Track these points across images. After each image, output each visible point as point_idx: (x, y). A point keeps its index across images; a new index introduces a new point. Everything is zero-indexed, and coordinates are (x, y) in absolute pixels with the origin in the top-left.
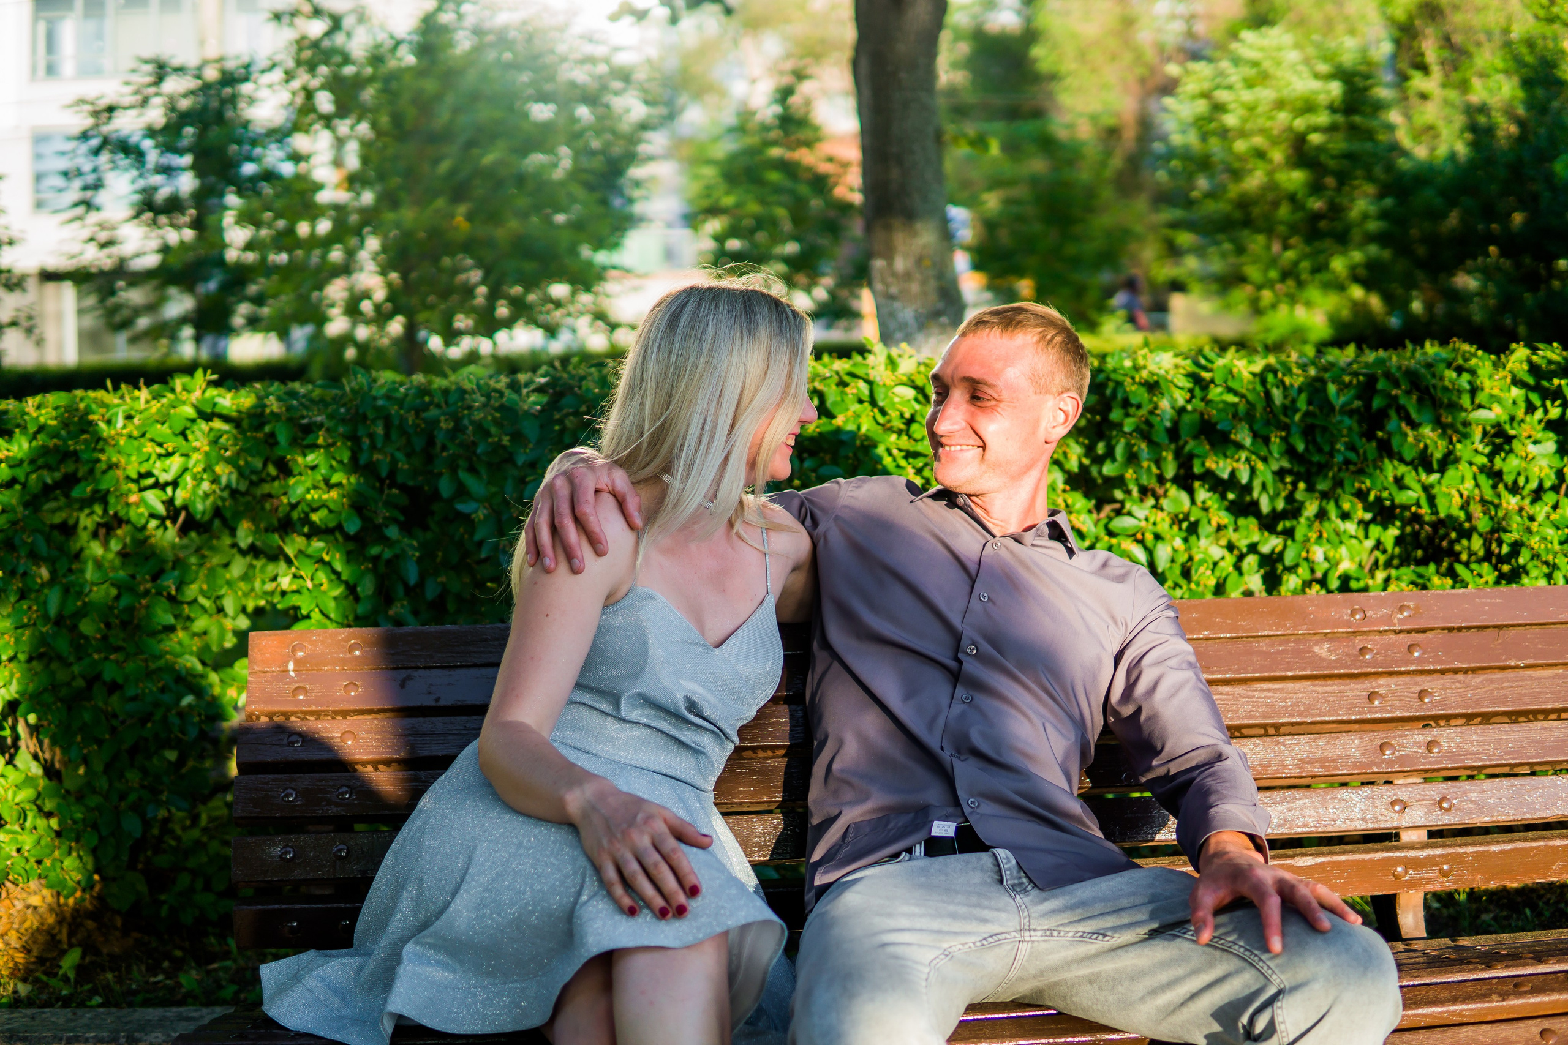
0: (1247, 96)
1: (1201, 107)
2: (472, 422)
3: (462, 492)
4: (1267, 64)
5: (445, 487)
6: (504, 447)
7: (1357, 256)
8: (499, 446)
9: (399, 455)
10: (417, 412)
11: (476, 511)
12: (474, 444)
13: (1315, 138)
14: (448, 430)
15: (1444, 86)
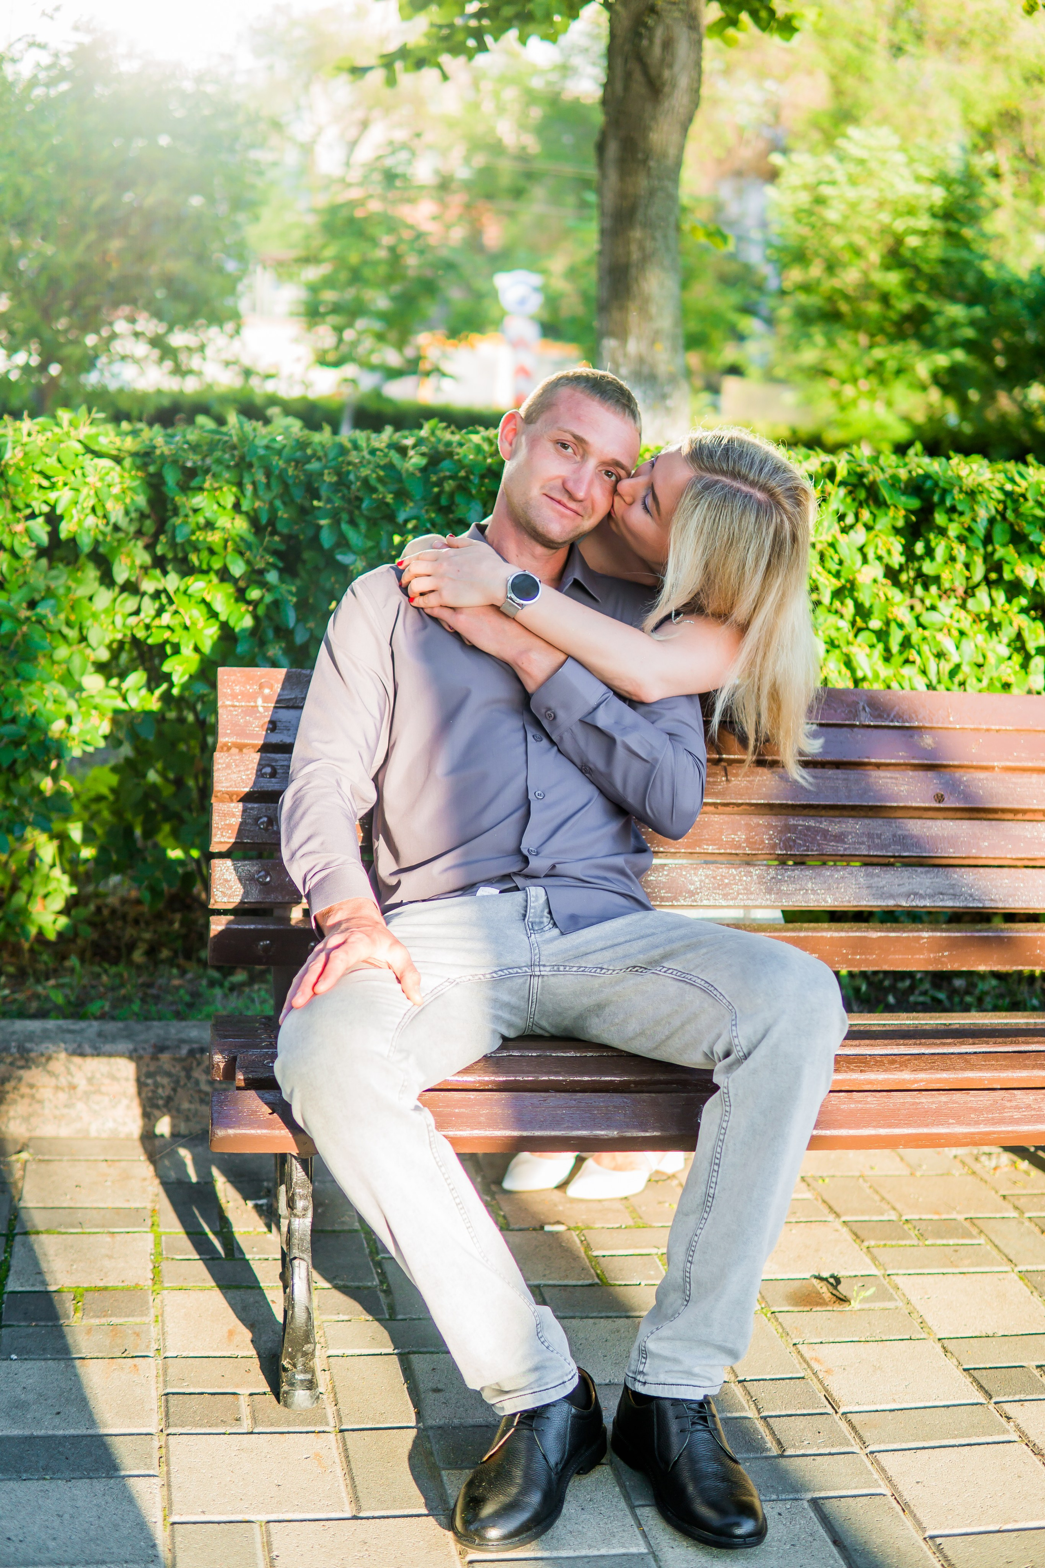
0: (851, 194)
1: (804, 199)
2: (358, 478)
3: (343, 543)
4: (873, 165)
5: (327, 539)
6: (387, 504)
7: (942, 360)
8: (383, 503)
9: (278, 503)
10: (299, 463)
11: (354, 562)
12: (360, 499)
13: (913, 241)
14: (330, 483)
15: (1015, 195)
